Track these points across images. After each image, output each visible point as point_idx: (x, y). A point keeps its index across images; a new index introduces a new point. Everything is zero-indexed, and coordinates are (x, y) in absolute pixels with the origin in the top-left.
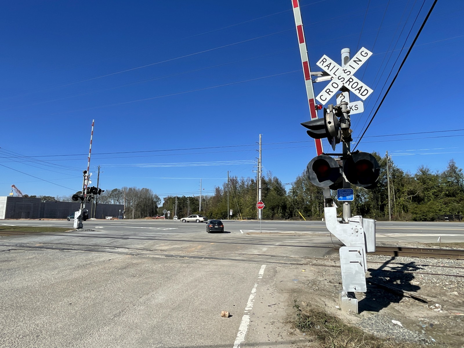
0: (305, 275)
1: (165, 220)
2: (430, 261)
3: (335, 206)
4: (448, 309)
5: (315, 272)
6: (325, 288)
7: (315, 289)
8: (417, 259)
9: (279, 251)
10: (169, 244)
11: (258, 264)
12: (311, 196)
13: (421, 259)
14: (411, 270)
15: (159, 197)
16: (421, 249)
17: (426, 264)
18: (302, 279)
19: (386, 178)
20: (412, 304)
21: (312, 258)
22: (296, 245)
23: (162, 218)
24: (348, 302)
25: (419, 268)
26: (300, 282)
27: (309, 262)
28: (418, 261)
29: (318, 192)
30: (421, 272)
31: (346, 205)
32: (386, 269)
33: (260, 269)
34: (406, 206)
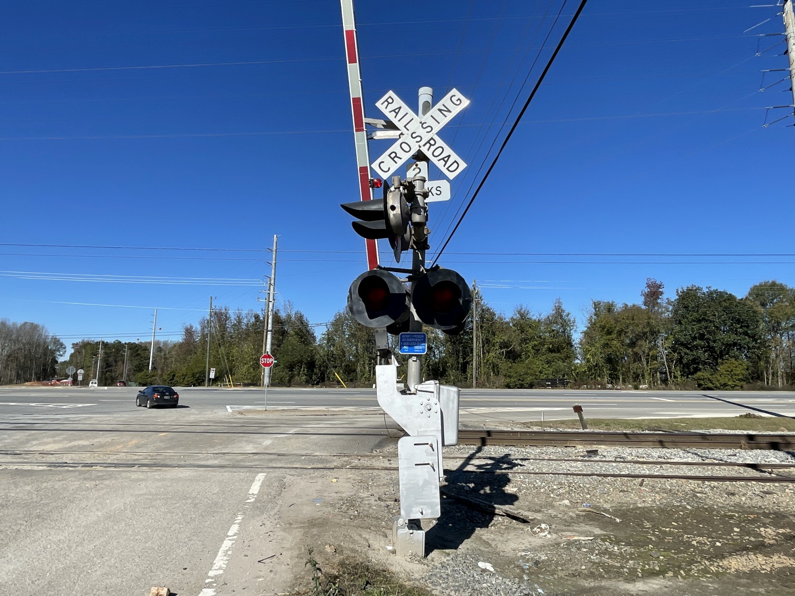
0: (336, 490)
1: (70, 387)
2: (530, 451)
3: (395, 364)
4: (558, 530)
5: (354, 482)
6: (371, 511)
7: (351, 515)
8: (513, 448)
9: (295, 446)
10: (64, 439)
11: (250, 472)
12: (357, 346)
13: (519, 449)
14: (505, 469)
15: (61, 341)
16: (517, 432)
17: (526, 457)
18: (331, 497)
19: (472, 322)
20: (507, 528)
21: (351, 454)
22: (325, 432)
23: (66, 384)
24: (408, 539)
25: (516, 465)
26: (326, 504)
27: (345, 463)
28: (515, 452)
29: (369, 341)
30: (519, 471)
31: (414, 361)
32: (469, 468)
33: (253, 484)
34: (497, 365)
